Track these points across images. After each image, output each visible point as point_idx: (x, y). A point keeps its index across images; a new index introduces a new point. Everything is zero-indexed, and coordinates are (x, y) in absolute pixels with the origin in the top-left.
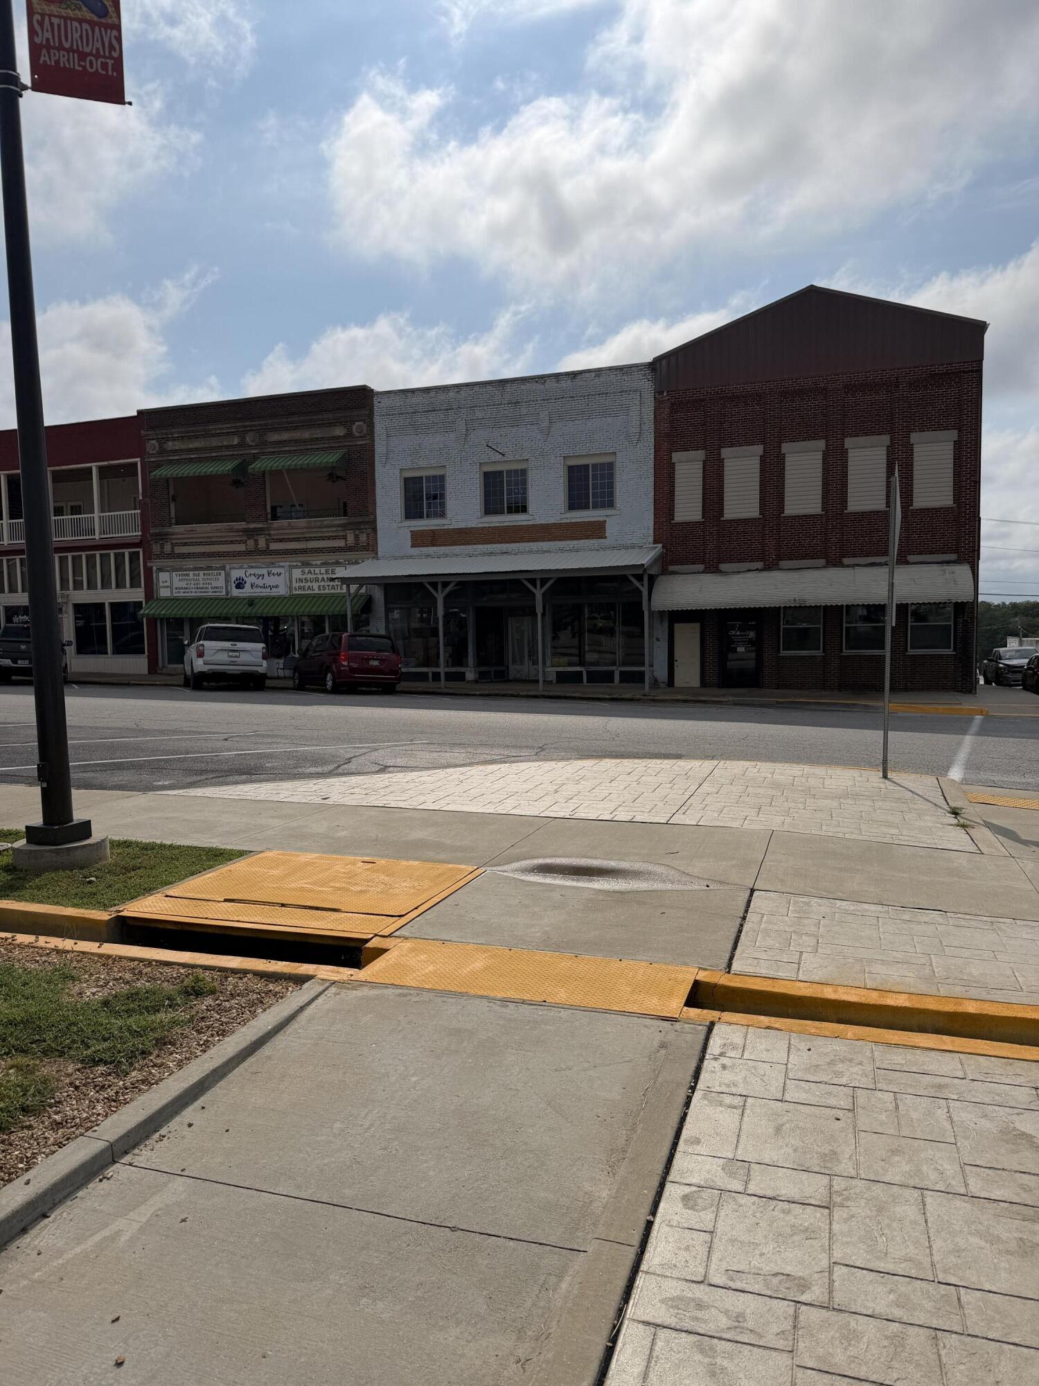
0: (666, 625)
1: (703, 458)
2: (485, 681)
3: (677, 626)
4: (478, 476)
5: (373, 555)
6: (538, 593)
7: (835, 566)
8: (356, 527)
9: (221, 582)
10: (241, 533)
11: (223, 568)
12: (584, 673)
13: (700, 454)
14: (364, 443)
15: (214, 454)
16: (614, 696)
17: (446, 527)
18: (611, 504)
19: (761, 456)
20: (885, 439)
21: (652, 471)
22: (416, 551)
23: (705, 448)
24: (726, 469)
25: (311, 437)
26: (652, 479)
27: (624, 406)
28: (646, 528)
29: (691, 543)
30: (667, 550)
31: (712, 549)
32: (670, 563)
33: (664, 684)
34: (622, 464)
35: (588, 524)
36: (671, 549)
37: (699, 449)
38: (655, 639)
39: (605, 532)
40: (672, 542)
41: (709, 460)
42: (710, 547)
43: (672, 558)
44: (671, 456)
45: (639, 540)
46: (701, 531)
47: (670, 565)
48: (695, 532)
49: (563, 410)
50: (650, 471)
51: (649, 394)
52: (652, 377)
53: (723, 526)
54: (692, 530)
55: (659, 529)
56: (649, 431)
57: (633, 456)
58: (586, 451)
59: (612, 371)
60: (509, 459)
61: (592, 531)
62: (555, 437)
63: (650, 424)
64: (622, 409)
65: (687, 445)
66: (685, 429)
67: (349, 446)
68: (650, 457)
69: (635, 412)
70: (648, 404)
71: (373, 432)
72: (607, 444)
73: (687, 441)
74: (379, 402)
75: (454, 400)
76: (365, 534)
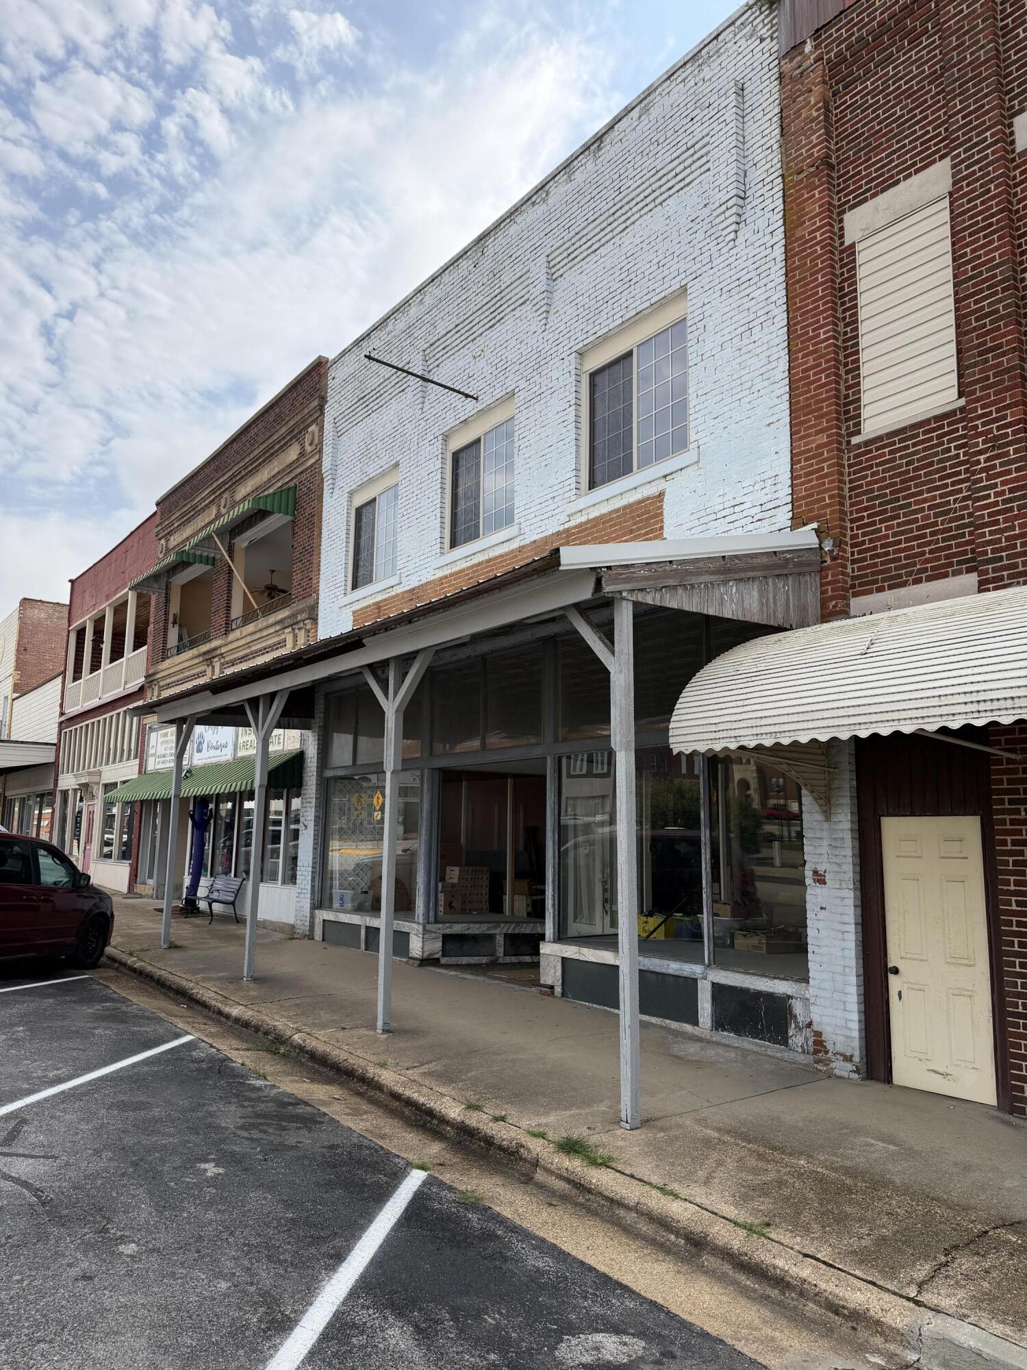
1: (946, 185)
4: (444, 465)
6: (391, 707)
8: (297, 619)
10: (203, 660)
13: (934, 178)
14: (313, 461)
17: (394, 592)
18: (680, 443)
21: (780, 295)
23: (946, 146)
25: (270, 476)
26: (781, 319)
27: (697, 147)
28: (770, 482)
29: (925, 501)
30: (839, 544)
31: (1005, 502)
32: (853, 586)
33: (849, 1066)
34: (700, 311)
35: (624, 515)
36: (856, 536)
37: (934, 162)
38: (808, 874)
39: (662, 528)
40: (858, 511)
41: (964, 178)
42: (997, 494)
43: (860, 569)
44: (842, 229)
45: (750, 527)
46: (956, 448)
47: (855, 595)
48: (936, 454)
49: (573, 234)
50: (774, 298)
51: (764, 78)
52: (771, 26)
54: (924, 449)
55: (807, 474)
56: (767, 181)
57: (728, 275)
58: (620, 314)
59: (675, 76)
60: (485, 405)
61: (632, 532)
62: (561, 312)
63: (769, 158)
64: (695, 157)
65: (889, 171)
66: (879, 123)
67: (300, 474)
68: (772, 256)
69: (725, 143)
70: (764, 105)
71: (323, 435)
72: (666, 273)
73: (888, 156)
74: (333, 378)
75: (415, 321)
76: (304, 631)
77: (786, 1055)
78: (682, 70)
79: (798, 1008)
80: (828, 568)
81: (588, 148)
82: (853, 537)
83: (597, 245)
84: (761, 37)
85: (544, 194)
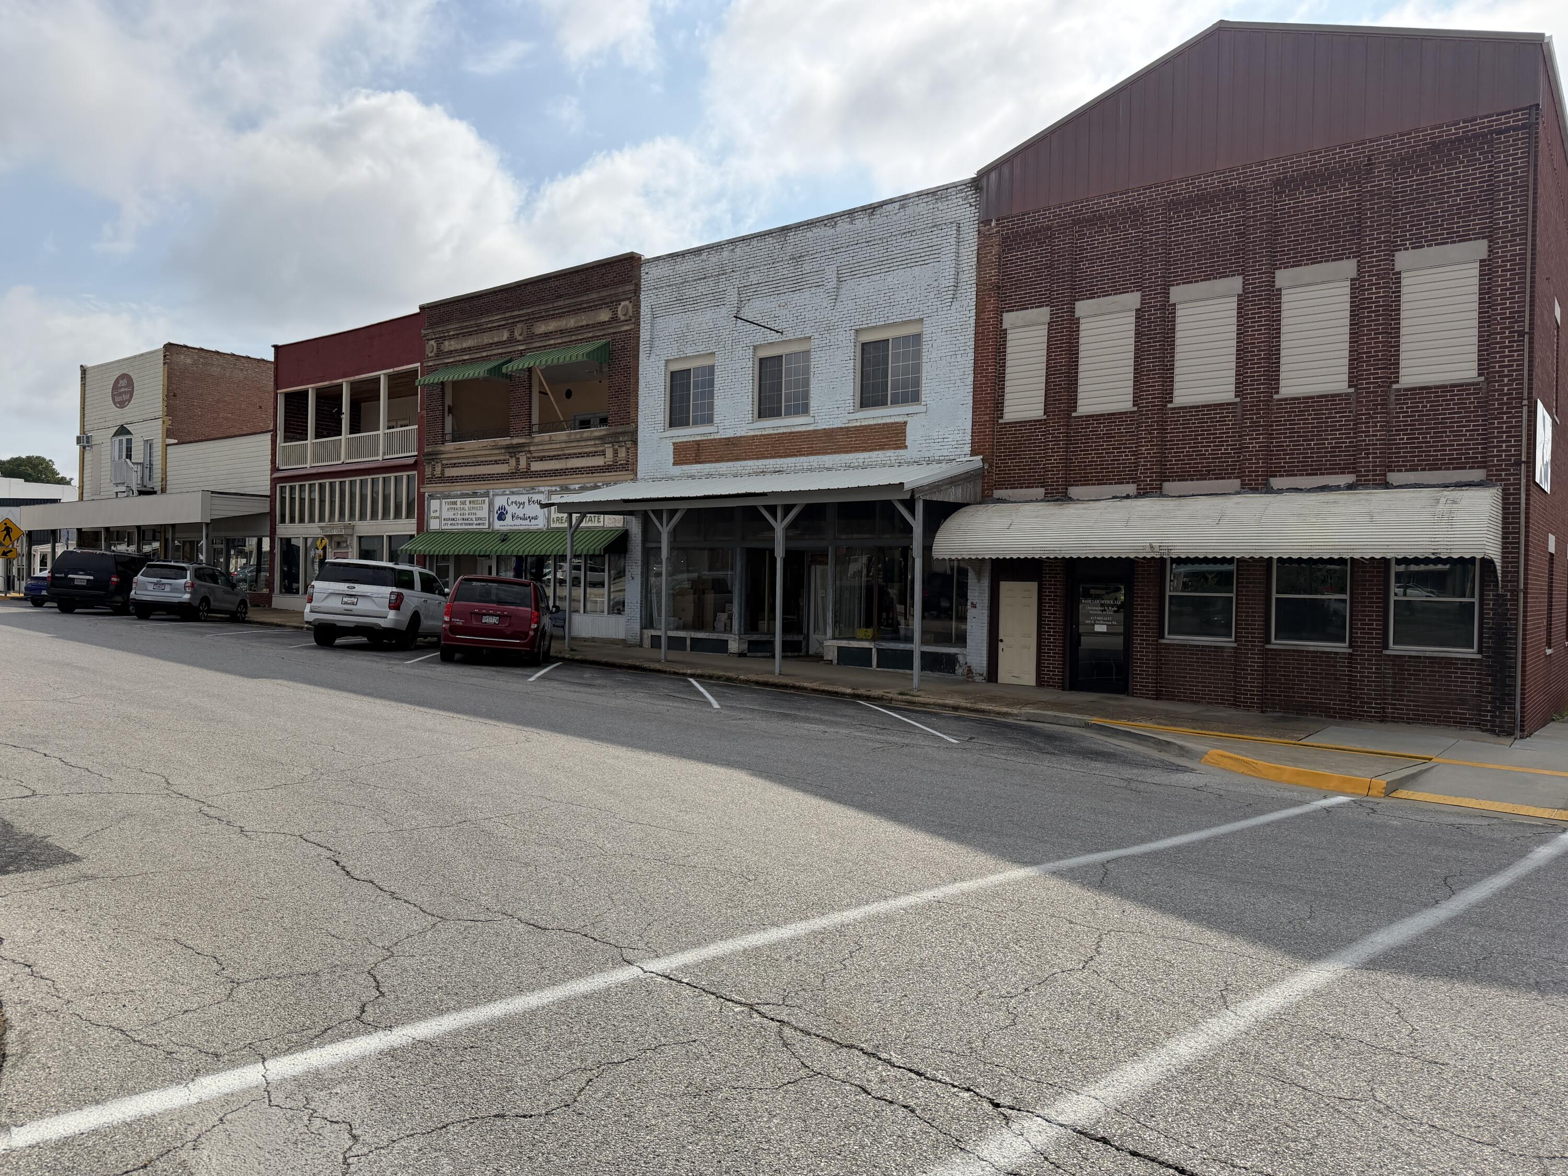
0: (986, 583)
1: (1047, 319)
2: (759, 654)
3: (1005, 586)
4: (750, 364)
5: (632, 477)
6: (779, 527)
7: (1254, 490)
8: (613, 439)
9: (484, 513)
10: (503, 451)
11: (486, 494)
12: (874, 652)
13: (1043, 314)
14: (629, 328)
15: (484, 354)
17: (712, 437)
18: (915, 398)
19: (1137, 310)
20: (1349, 267)
21: (972, 343)
22: (678, 470)
23: (1049, 303)
24: (1082, 334)
25: (577, 325)
26: (971, 356)
27: (934, 248)
28: (962, 431)
29: (1027, 454)
30: (991, 466)
31: (1057, 463)
32: (995, 485)
33: (982, 678)
34: (930, 335)
35: (883, 428)
36: (998, 463)
37: (1043, 306)
38: (969, 604)
39: (905, 440)
40: (1000, 453)
41: (1055, 322)
42: (1054, 460)
43: (998, 478)
44: (1002, 320)
45: (951, 450)
46: (1041, 435)
47: (996, 489)
48: (1033, 436)
49: (855, 261)
50: (969, 344)
51: (971, 227)
52: (976, 201)
53: (1075, 425)
54: (1029, 433)
55: (979, 432)
56: (969, 283)
57: (946, 322)
58: (884, 319)
59: (922, 197)
60: (788, 338)
61: (887, 438)
62: (844, 302)
63: (971, 271)
64: (932, 252)
65: (1024, 301)
66: (1022, 276)
67: (613, 333)
68: (969, 322)
69: (950, 255)
70: (970, 242)
71: (639, 313)
72: (912, 307)
73: (1024, 294)
74: (647, 273)
75: (727, 262)
76: (624, 448)
77: (956, 677)
78: (925, 196)
79: (960, 658)
80: (986, 476)
81: (865, 210)
82: (997, 463)
83: (870, 273)
84: (970, 203)
85: (833, 223)
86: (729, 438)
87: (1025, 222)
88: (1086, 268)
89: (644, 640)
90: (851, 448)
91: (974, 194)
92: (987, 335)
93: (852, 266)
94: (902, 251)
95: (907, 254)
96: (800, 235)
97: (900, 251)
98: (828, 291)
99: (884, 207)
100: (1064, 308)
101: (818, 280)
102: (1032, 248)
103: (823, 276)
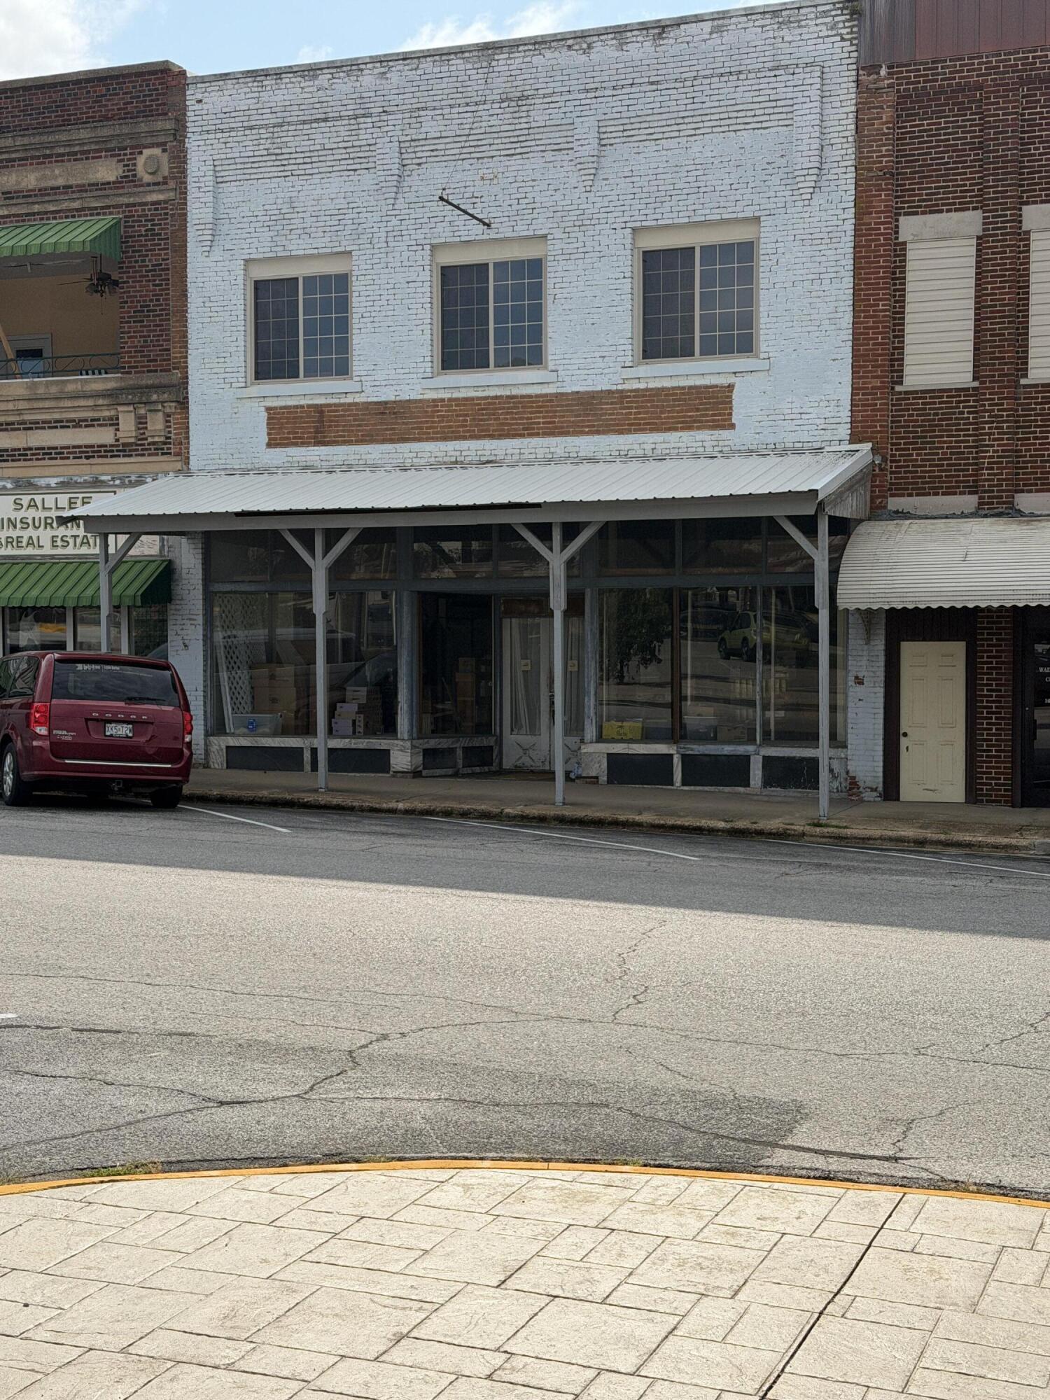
0: (879, 645)
1: (977, 229)
2: (438, 772)
3: (910, 649)
4: (426, 276)
5: (179, 466)
6: (557, 560)
8: (139, 396)
12: (677, 760)
13: (971, 221)
14: (161, 197)
16: (741, 824)
17: (349, 400)
18: (745, 344)
21: (849, 262)
22: (279, 456)
23: (981, 205)
24: (1033, 257)
25: (43, 184)
26: (848, 282)
27: (779, 103)
28: (833, 403)
29: (945, 442)
30: (884, 459)
31: (997, 457)
32: (890, 489)
33: (875, 794)
34: (772, 245)
35: (688, 394)
36: (896, 456)
37: (968, 209)
38: (851, 678)
39: (730, 414)
40: (897, 439)
41: (991, 236)
42: (994, 451)
43: (896, 478)
44: (897, 227)
45: (816, 433)
46: (969, 413)
47: (893, 495)
48: (954, 413)
49: (633, 114)
50: (843, 263)
51: (843, 74)
52: (852, 33)
53: (1025, 399)
54: (947, 408)
55: (863, 405)
56: (841, 164)
57: (801, 226)
58: (687, 214)
59: (753, 17)
60: (501, 236)
61: (698, 410)
62: (612, 181)
63: (845, 146)
64: (776, 110)
65: (936, 199)
66: (931, 159)
67: (128, 205)
68: (844, 228)
69: (809, 117)
70: (842, 97)
71: (183, 172)
72: (739, 197)
73: (936, 188)
74: (200, 101)
75: (372, 94)
76: (160, 414)
78: (759, 16)
79: (834, 765)
80: (877, 476)
81: (647, 29)
82: (892, 455)
83: (660, 136)
84: (841, 35)
85: (585, 46)
86: (386, 403)
87: (938, 74)
88: (1040, 154)
89: (212, 756)
90: (629, 424)
91: (848, 21)
92: (875, 251)
93: (627, 121)
94: (722, 103)
95: (730, 109)
96: (518, 61)
97: (716, 104)
98: (582, 160)
99: (682, 27)
100: (1006, 216)
101: (559, 141)
102: (949, 117)
103: (569, 133)
